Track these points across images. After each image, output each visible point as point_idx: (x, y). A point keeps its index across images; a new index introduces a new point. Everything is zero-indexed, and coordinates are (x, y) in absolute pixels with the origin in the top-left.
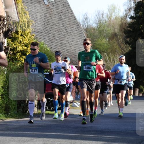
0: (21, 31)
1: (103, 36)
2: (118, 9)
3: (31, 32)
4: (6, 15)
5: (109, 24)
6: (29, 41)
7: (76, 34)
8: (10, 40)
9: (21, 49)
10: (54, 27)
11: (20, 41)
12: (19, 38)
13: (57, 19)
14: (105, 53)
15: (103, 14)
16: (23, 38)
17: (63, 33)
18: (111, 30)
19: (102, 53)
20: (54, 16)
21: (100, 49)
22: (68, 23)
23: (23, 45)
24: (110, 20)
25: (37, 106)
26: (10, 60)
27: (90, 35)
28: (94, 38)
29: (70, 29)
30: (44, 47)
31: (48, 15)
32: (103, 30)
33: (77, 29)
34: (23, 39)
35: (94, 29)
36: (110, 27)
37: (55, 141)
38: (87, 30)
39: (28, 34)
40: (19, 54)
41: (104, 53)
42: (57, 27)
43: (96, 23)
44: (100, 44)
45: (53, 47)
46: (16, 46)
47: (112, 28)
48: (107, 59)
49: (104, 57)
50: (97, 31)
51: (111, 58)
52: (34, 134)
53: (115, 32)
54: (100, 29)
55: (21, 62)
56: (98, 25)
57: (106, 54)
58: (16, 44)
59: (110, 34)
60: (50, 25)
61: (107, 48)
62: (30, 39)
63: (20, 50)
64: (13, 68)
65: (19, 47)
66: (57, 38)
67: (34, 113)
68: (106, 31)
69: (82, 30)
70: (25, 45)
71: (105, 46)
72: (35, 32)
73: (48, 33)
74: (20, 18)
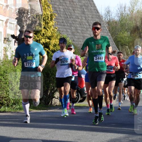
0: (44, 23)
1: (125, 29)
2: (140, 3)
3: (54, 24)
4: (29, 8)
5: (132, 18)
9: (44, 42)
11: (43, 34)
12: (42, 31)
13: (79, 12)
15: (125, 8)
16: (46, 31)
17: (85, 26)
19: (124, 46)
20: (76, 9)
21: (122, 42)
22: (90, 16)
23: (46, 38)
24: (132, 14)
27: (112, 28)
28: (116, 31)
29: (92, 22)
31: (71, 8)
32: (125, 24)
35: (116, 22)
36: (132, 20)
37: (77, 133)
38: (109, 23)
39: (51, 26)
41: (126, 46)
42: (79, 20)
43: (118, 17)
44: (122, 37)
45: (75, 40)
46: (39, 39)
47: (134, 22)
48: (129, 52)
49: (125, 50)
50: (119, 25)
52: (56, 125)
53: (137, 25)
54: (122, 22)
56: (121, 18)
57: (127, 47)
58: (39, 37)
60: (73, 18)
61: (129, 41)
62: (53, 32)
65: (42, 40)
66: (79, 31)
67: (55, 104)
68: (128, 24)
69: (104, 23)
70: (48, 37)
71: (127, 39)
72: (58, 25)
73: (71, 26)
74: (43, 11)
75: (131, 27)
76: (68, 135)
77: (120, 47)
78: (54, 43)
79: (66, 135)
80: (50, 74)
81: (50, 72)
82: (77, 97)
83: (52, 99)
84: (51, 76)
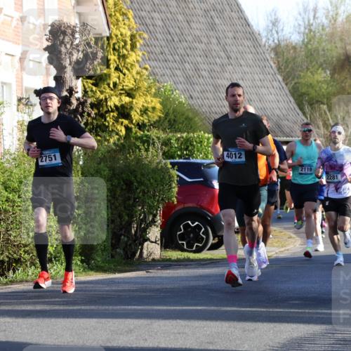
0: (116, 58)
1: (317, 63)
3: (140, 59)
5: (332, 35)
6: (135, 82)
7: (250, 62)
8: (89, 81)
9: (117, 103)
10: (197, 45)
11: (115, 84)
12: (112, 77)
13: (202, 26)
14: (324, 104)
15: (315, 10)
16: (122, 76)
17: (218, 61)
18: (336, 47)
19: (316, 106)
20: (194, 19)
21: (310, 96)
22: (230, 35)
23: (121, 94)
24: (333, 24)
25: (159, 242)
26: (91, 131)
27: (286, 62)
28: (295, 68)
29: (234, 49)
30: (173, 96)
31: (180, 18)
32: (317, 50)
33: (253, 50)
34: (121, 78)
35: (294, 48)
36: (333, 41)
38: (277, 50)
39: (132, 65)
40: (113, 116)
41: (322, 106)
42: (203, 46)
43: (299, 33)
44: (311, 84)
45: (195, 95)
46: (105, 96)
47: (339, 45)
48: (328, 120)
49: (321, 115)
50: (303, 53)
51: (339, 117)
52: (153, 310)
53: (348, 53)
55: (117, 134)
56: (306, 37)
57: (325, 107)
58: (105, 92)
59: (334, 59)
60: (186, 41)
61: (328, 93)
62: (138, 77)
63: (116, 106)
64: (98, 150)
65: (113, 98)
66: (204, 73)
67: (151, 257)
68: (323, 50)
69: (266, 52)
70: (126, 92)
71: (323, 87)
72: (149, 60)
73: (183, 62)
74: (112, 26)
75: (332, 58)
76: (183, 333)
77: (307, 109)
78: (143, 106)
79: (179, 333)
80: (135, 184)
81: (135, 177)
82: (204, 237)
83: (142, 245)
84: (137, 189)
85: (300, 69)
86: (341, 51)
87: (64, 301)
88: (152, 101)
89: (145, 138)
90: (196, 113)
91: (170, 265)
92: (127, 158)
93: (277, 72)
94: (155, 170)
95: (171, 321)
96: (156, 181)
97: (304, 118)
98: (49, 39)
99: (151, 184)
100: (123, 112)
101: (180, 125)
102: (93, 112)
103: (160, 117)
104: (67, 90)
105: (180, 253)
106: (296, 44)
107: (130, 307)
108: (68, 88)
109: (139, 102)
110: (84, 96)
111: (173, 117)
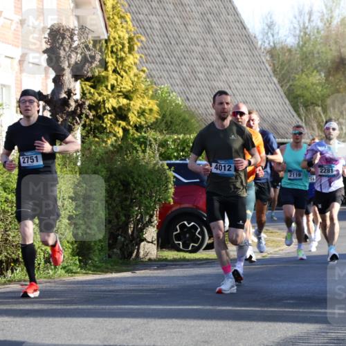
0: (114, 60)
1: (312, 65)
3: (138, 62)
4: (76, 24)
5: (327, 38)
6: (133, 84)
7: (247, 65)
8: (87, 83)
9: (115, 105)
10: (193, 47)
11: (113, 86)
12: (110, 79)
13: (199, 29)
14: (319, 106)
15: (310, 14)
16: (119, 78)
17: (215, 63)
18: (331, 50)
19: (311, 107)
20: (191, 22)
21: (305, 98)
22: (226, 38)
23: (118, 96)
24: (328, 27)
25: (156, 242)
26: (88, 132)
27: (281, 65)
28: (291, 71)
29: (230, 51)
30: (169, 98)
31: (177, 21)
32: (312, 53)
33: (249, 52)
34: (119, 80)
35: (290, 51)
36: (328, 44)
38: (273, 53)
39: (130, 67)
40: (111, 118)
41: (316, 108)
43: (294, 36)
44: (306, 86)
45: (191, 96)
46: (103, 98)
47: (333, 47)
49: (315, 117)
50: (298, 56)
52: (149, 309)
53: (343, 55)
55: (115, 135)
56: (301, 39)
57: (319, 109)
58: (103, 94)
59: (329, 62)
60: (183, 44)
61: (323, 96)
62: (136, 79)
63: (113, 108)
64: (96, 151)
65: (111, 100)
66: (200, 75)
67: (148, 257)
68: (318, 53)
69: (261, 54)
70: (124, 94)
71: (318, 90)
72: (147, 62)
73: (180, 64)
74: (110, 29)
75: (327, 60)
76: (179, 332)
77: (302, 110)
78: (140, 108)
79: (175, 332)
80: (132, 185)
81: (133, 178)
82: (200, 237)
83: (139, 245)
84: (134, 189)
85: (295, 71)
86: (336, 54)
87: (61, 301)
88: (149, 103)
89: (142, 140)
90: (192, 115)
91: (167, 265)
92: (124, 159)
93: (272, 74)
94: (152, 172)
95: (166, 320)
96: (152, 182)
97: (299, 120)
98: (48, 41)
99: (148, 185)
100: (121, 114)
101: (177, 127)
102: (91, 114)
103: (157, 119)
104: (65, 92)
105: (176, 253)
106: (292, 46)
107: (126, 307)
108: (66, 90)
109: (137, 104)
110: (82, 98)
111: (169, 119)
